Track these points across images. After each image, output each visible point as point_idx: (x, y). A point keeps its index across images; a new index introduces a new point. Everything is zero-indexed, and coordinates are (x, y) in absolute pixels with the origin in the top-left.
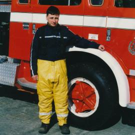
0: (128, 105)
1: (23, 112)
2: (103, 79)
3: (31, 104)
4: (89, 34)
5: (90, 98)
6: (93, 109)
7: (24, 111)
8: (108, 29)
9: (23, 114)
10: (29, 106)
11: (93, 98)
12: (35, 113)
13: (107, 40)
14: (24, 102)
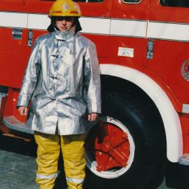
0: (180, 160)
1: (11, 170)
2: (140, 118)
3: (23, 156)
4: (120, 48)
5: (119, 148)
6: (125, 165)
7: (13, 168)
8: (149, 40)
9: (12, 173)
10: (20, 159)
11: (125, 148)
12: (30, 172)
13: (148, 57)
14: (11, 153)
